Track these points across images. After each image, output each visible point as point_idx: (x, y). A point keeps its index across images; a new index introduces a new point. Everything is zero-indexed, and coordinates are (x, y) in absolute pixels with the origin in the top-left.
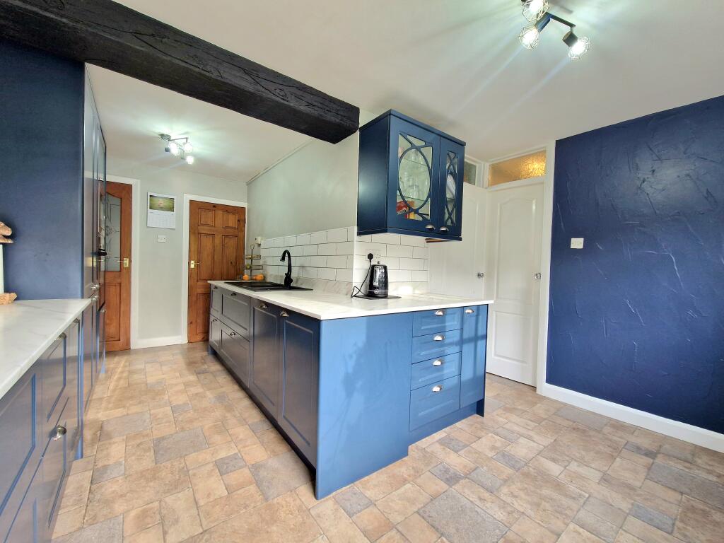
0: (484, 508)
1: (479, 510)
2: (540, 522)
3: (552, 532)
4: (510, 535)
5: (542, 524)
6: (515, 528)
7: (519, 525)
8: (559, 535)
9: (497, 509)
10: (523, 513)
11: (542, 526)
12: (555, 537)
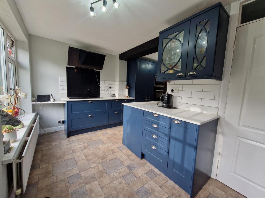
0: (116, 172)
1: (116, 170)
2: (108, 185)
3: (103, 187)
4: (106, 174)
5: (107, 186)
6: (108, 177)
7: (108, 178)
8: (102, 188)
9: (115, 175)
10: (112, 182)
11: (106, 185)
12: (101, 187)
